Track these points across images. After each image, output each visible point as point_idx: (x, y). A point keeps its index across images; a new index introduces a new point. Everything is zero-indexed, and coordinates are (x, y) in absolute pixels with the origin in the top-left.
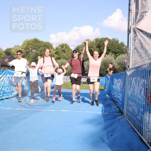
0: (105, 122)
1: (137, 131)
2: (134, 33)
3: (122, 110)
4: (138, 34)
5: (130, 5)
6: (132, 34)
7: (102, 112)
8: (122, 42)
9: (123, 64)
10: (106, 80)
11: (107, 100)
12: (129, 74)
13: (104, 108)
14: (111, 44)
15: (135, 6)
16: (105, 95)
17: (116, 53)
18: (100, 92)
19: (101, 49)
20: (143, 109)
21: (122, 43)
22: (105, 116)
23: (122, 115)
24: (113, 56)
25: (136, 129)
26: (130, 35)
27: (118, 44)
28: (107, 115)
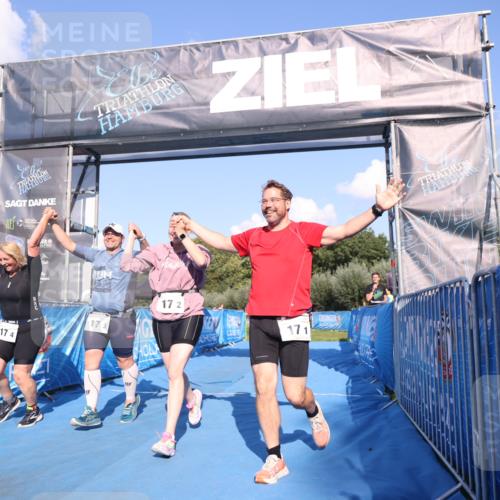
0: (354, 419)
1: (427, 438)
2: (402, 220)
3: (391, 388)
4: (411, 221)
5: (388, 162)
6: (398, 222)
7: (347, 393)
8: (381, 233)
9: (385, 281)
10: (352, 317)
11: (357, 364)
12: (399, 309)
13: (350, 384)
14: (356, 241)
15: (399, 164)
16: (353, 351)
17: (370, 259)
18: (341, 345)
19: (336, 253)
20: (436, 388)
21: (381, 237)
22: (354, 402)
23: (391, 399)
24: (364, 264)
25: (424, 434)
26: (394, 224)
27: (374, 239)
28: (359, 400)
